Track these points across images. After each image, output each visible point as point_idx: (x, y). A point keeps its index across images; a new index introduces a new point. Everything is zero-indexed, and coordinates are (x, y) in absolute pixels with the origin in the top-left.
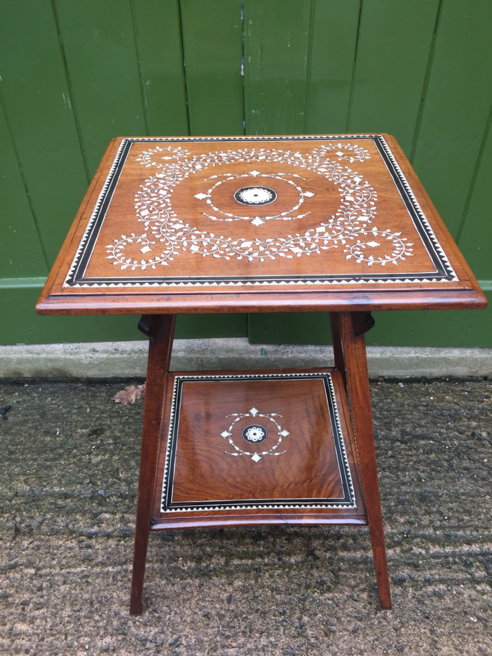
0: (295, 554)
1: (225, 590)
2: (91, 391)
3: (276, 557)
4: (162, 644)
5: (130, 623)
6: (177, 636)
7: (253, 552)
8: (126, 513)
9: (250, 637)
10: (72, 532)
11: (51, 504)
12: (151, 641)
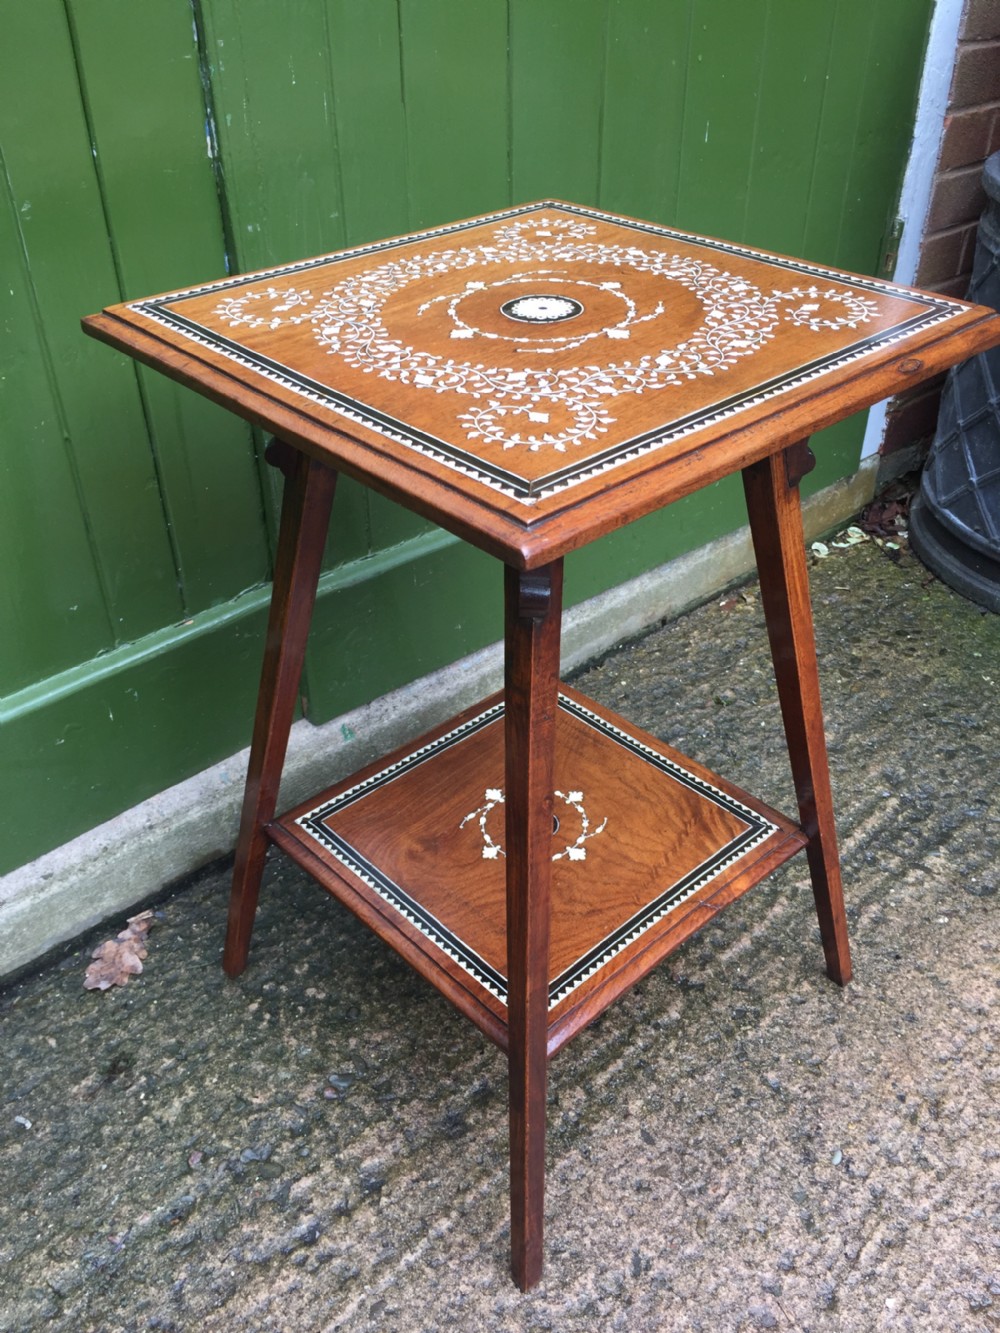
0: (669, 1004)
1: (628, 1131)
2: (15, 1006)
3: (649, 1028)
4: (621, 1287)
5: (539, 1304)
6: (632, 1255)
7: (608, 1046)
8: (338, 1150)
9: (729, 1162)
10: (264, 1265)
11: (161, 1252)
12: (601, 1299)
